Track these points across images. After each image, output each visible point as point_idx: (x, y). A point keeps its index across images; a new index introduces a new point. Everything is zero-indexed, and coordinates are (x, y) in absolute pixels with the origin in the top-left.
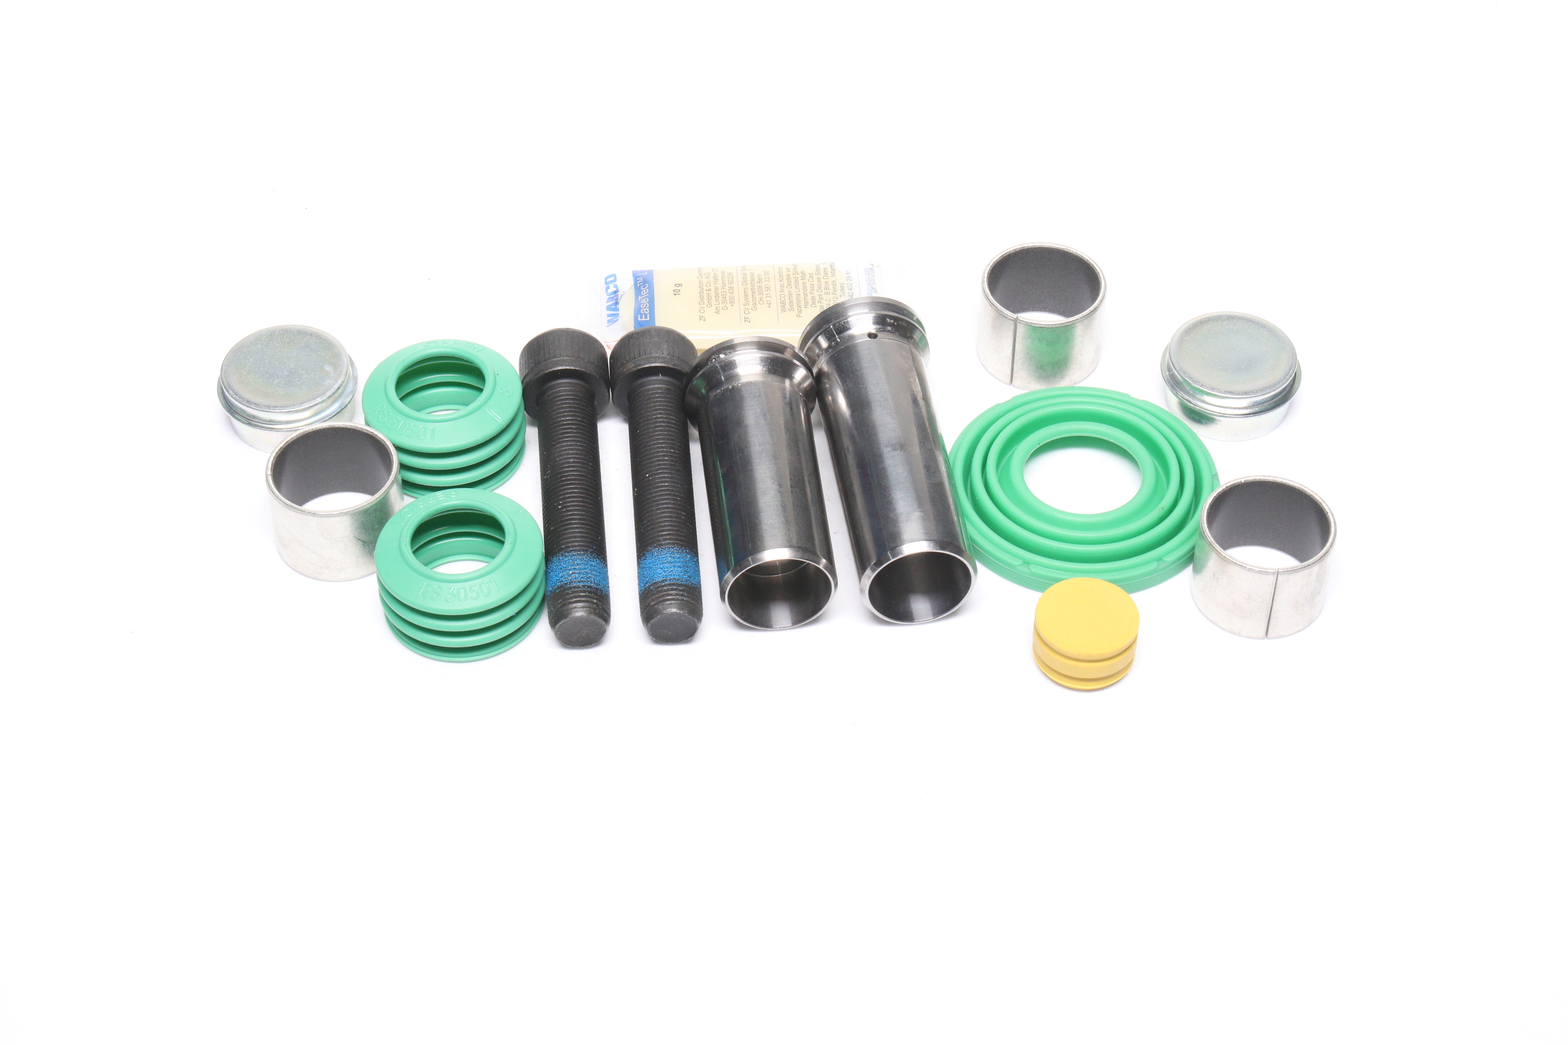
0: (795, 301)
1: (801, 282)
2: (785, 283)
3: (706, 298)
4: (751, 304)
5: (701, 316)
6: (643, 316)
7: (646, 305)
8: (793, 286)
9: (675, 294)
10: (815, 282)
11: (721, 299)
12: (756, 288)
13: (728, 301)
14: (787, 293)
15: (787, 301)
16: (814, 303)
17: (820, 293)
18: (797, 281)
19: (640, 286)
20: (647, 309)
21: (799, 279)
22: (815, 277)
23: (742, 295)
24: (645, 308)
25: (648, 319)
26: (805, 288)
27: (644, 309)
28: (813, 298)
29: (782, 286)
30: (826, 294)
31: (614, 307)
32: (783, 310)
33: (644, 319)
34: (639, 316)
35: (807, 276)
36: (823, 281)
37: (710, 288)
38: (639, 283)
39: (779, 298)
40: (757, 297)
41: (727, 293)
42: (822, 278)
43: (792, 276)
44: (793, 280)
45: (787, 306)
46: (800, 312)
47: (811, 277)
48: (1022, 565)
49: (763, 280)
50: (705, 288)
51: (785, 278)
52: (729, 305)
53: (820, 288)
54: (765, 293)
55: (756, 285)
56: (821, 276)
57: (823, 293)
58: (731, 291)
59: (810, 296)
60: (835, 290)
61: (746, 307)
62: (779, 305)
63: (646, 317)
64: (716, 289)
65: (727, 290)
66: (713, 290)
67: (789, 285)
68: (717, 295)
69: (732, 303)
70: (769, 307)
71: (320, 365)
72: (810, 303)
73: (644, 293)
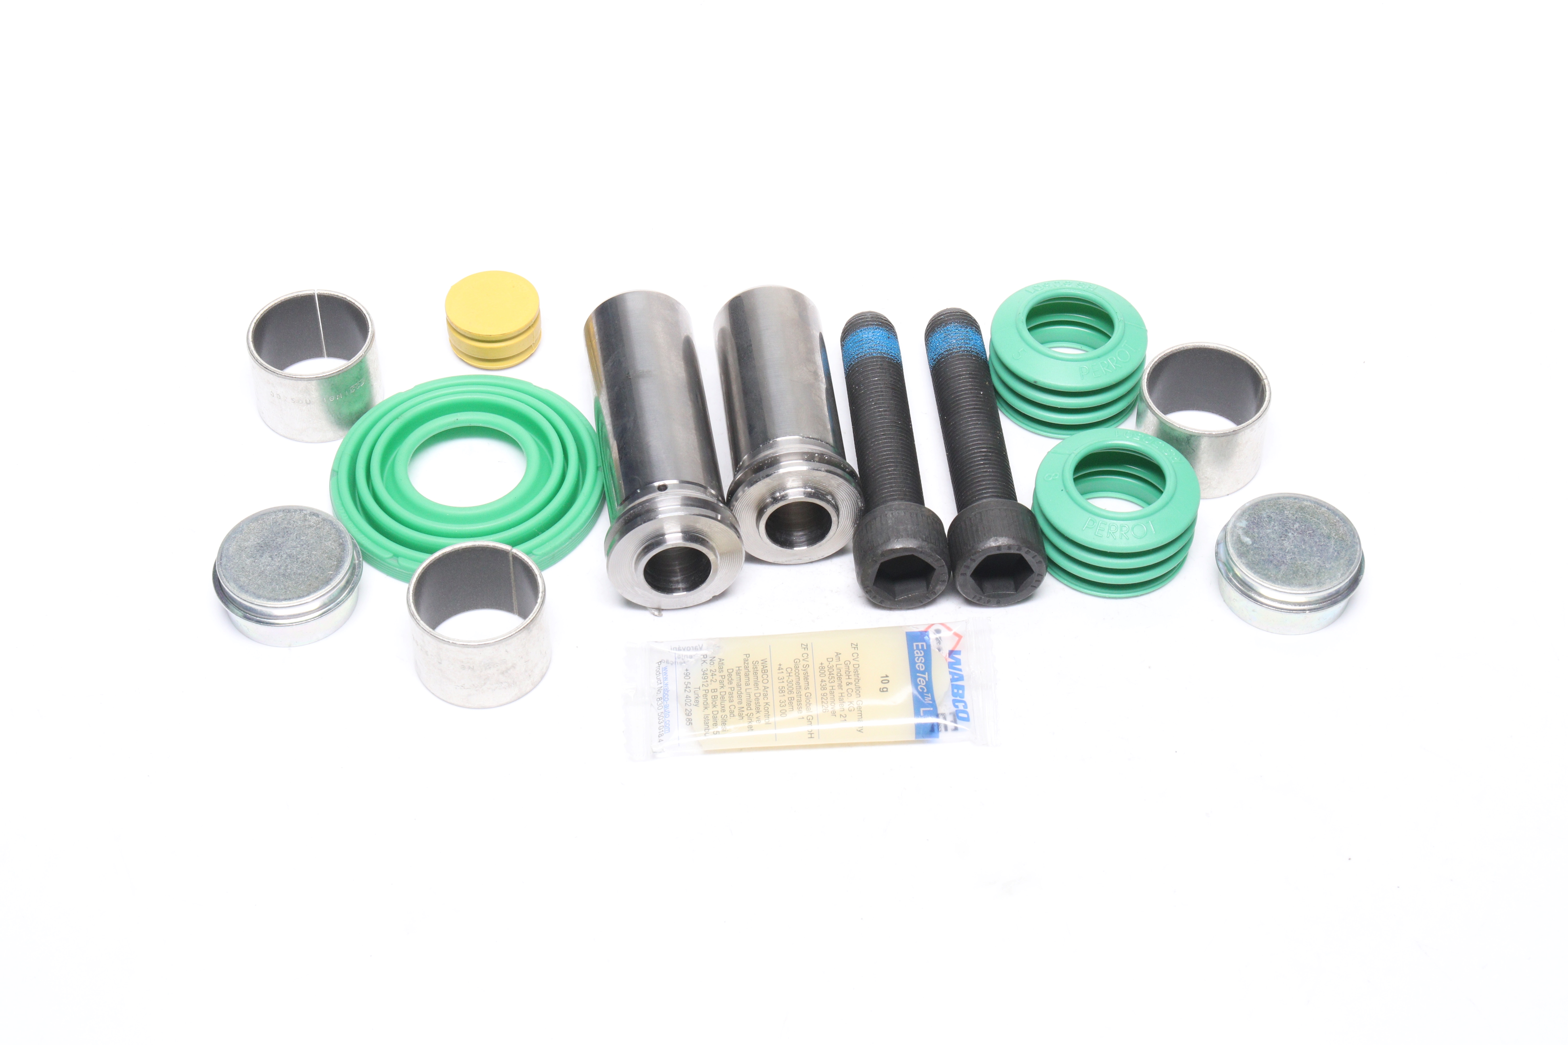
0: (751, 676)
1: (744, 704)
2: (762, 702)
3: (852, 673)
4: (801, 667)
6: (920, 648)
7: (918, 660)
8: (753, 697)
9: (887, 676)
10: (727, 704)
11: (835, 672)
12: (795, 691)
13: (826, 669)
14: (761, 685)
15: (760, 674)
16: (730, 675)
17: (722, 690)
18: (749, 705)
20: (916, 655)
21: (746, 707)
22: (727, 712)
23: (811, 680)
24: (919, 657)
25: (915, 644)
26: (740, 696)
27: (919, 655)
28: (730, 683)
29: (765, 695)
30: (715, 690)
31: (956, 677)
32: (764, 661)
33: (920, 644)
34: (925, 648)
35: (736, 712)
36: (719, 708)
37: (848, 687)
38: (929, 697)
39: (769, 679)
40: (793, 678)
41: (827, 680)
42: (720, 712)
43: (754, 711)
44: (753, 706)
45: (760, 667)
46: (746, 661)
47: (732, 712)
49: (787, 701)
50: (853, 686)
51: (762, 708)
52: (826, 664)
53: (723, 697)
54: (785, 684)
55: (795, 695)
56: (720, 714)
57: (719, 691)
58: (823, 683)
59: (734, 684)
60: (705, 696)
61: (806, 663)
62: (769, 668)
63: (917, 646)
64: (840, 686)
65: (828, 685)
66: (844, 684)
67: (757, 699)
68: (840, 678)
69: (822, 668)
70: (780, 665)
71: (1256, 544)
72: (734, 674)
73: (922, 679)
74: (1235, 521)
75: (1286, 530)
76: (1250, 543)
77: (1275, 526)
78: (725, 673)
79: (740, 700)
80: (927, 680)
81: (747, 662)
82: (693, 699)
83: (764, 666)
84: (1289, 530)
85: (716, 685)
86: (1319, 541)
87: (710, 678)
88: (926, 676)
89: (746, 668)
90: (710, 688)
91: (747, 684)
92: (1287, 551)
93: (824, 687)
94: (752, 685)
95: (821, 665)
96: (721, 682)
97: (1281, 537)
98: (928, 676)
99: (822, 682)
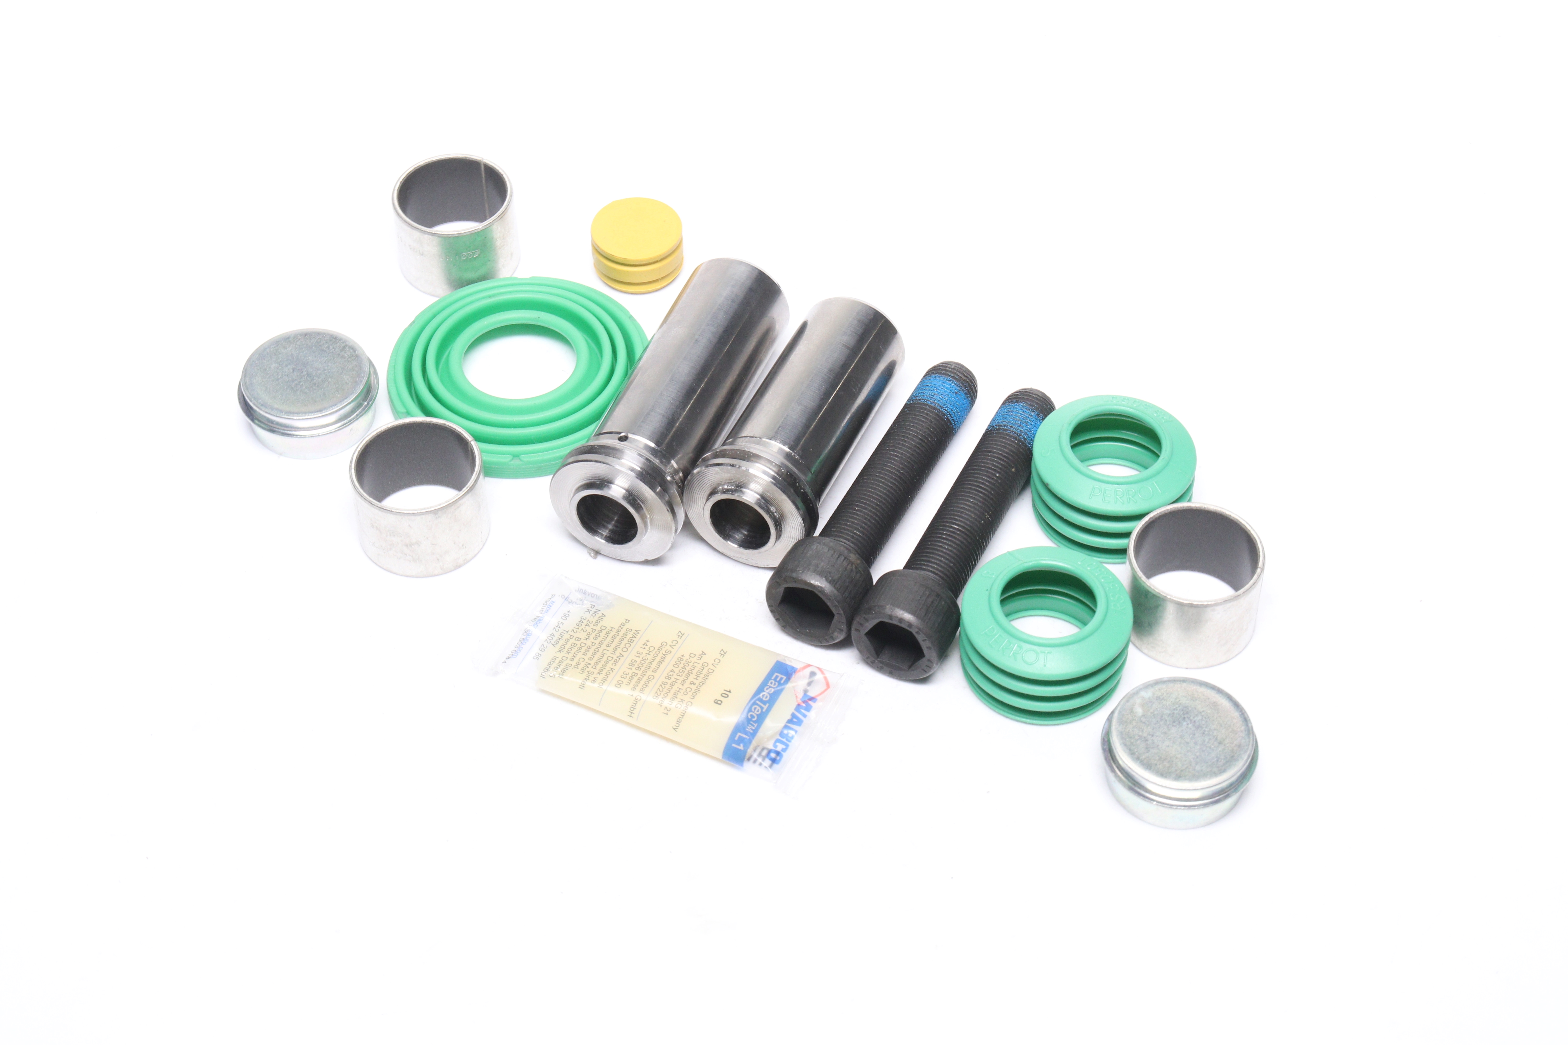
0: (617, 640)
1: (592, 662)
2: (609, 665)
3: (702, 676)
4: (663, 651)
5: (722, 656)
6: (778, 679)
7: (767, 689)
8: (604, 659)
9: (730, 692)
10: (580, 655)
11: (688, 668)
12: (643, 669)
13: (684, 661)
14: (619, 651)
15: (626, 641)
16: (601, 631)
17: (585, 641)
18: (597, 663)
19: (755, 722)
20: (769, 684)
21: (593, 664)
22: (574, 663)
23: (663, 666)
24: (770, 687)
25: (776, 674)
26: (595, 653)
27: (772, 685)
28: (596, 638)
29: (616, 662)
30: (579, 639)
31: (794, 720)
32: (637, 632)
33: (780, 676)
34: (782, 682)
35: (582, 666)
36: (570, 656)
37: (690, 686)
38: (754, 726)
39: (630, 649)
40: (650, 657)
41: (677, 672)
42: (569, 659)
43: (596, 671)
44: (599, 667)
45: (630, 635)
47: (578, 664)
49: (630, 675)
50: (694, 687)
51: (605, 672)
52: (686, 657)
53: (580, 648)
54: (638, 660)
55: (640, 672)
56: (568, 661)
57: (582, 641)
58: (671, 673)
59: (598, 641)
60: (568, 640)
61: (670, 649)
62: (636, 640)
63: (777, 677)
64: (684, 682)
65: (675, 676)
66: (688, 682)
67: (607, 662)
68: (688, 675)
69: (680, 659)
70: (648, 641)
71: (1145, 718)
72: (604, 632)
73: (758, 708)
74: (1141, 689)
77: (1177, 710)
78: (598, 628)
79: (592, 657)
80: (764, 710)
81: (622, 626)
82: (555, 638)
83: (633, 636)
84: (1187, 719)
85: (583, 635)
86: (1208, 742)
87: (583, 626)
88: (765, 707)
89: (618, 631)
90: (576, 635)
91: (608, 646)
92: (1170, 737)
93: (670, 676)
94: (611, 649)
95: (681, 657)
96: (589, 634)
97: (1174, 722)
98: (768, 708)
99: (671, 671)
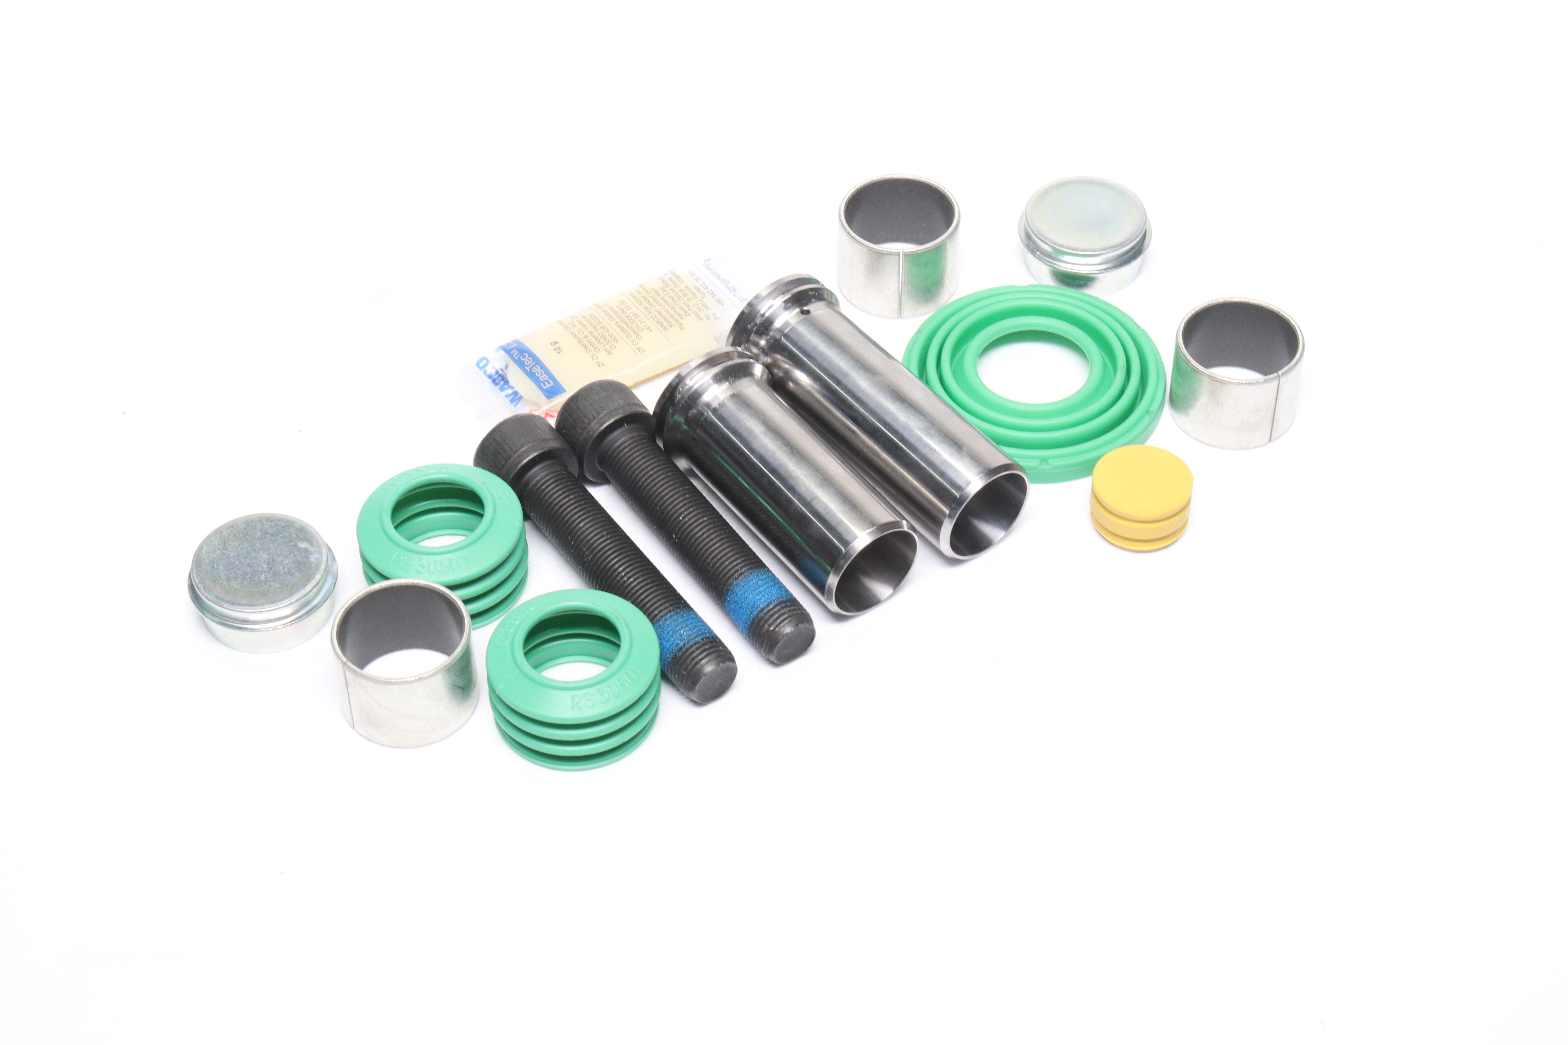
1: (659, 298)
2: (646, 304)
3: (588, 345)
4: (632, 334)
5: (598, 363)
6: (546, 382)
7: (541, 372)
8: (655, 304)
9: (558, 353)
11: (602, 341)
12: (625, 318)
13: (611, 340)
15: (661, 319)
16: (685, 312)
17: (684, 302)
19: (519, 358)
20: (545, 375)
21: (656, 297)
23: (618, 330)
24: (542, 375)
25: (552, 384)
26: (667, 302)
27: (543, 377)
28: (681, 308)
29: (646, 308)
30: (689, 300)
31: (507, 386)
32: (665, 329)
33: (548, 386)
34: (542, 384)
35: (661, 292)
36: (677, 290)
38: (516, 356)
40: (634, 326)
41: (604, 333)
42: (674, 288)
43: (647, 296)
44: (651, 300)
45: (665, 324)
46: (680, 325)
48: (1041, 464)
49: (625, 310)
50: (581, 337)
51: (642, 300)
52: (614, 343)
53: (679, 297)
54: (636, 320)
55: (623, 316)
56: (672, 287)
58: (606, 330)
59: (677, 308)
60: (694, 295)
61: (631, 339)
62: (658, 326)
63: (549, 383)
64: (591, 333)
65: (601, 331)
66: (589, 335)
67: (651, 305)
68: (596, 338)
69: (615, 339)
70: (650, 331)
71: (293, 546)
72: (683, 314)
73: (529, 362)
74: (322, 557)
75: (271, 569)
76: (299, 544)
77: (282, 569)
80: (526, 367)
83: (663, 326)
84: (268, 570)
86: (235, 571)
89: (676, 320)
91: (667, 311)
92: (262, 551)
93: (604, 328)
94: (662, 310)
96: (688, 306)
97: (273, 560)
98: (527, 370)
